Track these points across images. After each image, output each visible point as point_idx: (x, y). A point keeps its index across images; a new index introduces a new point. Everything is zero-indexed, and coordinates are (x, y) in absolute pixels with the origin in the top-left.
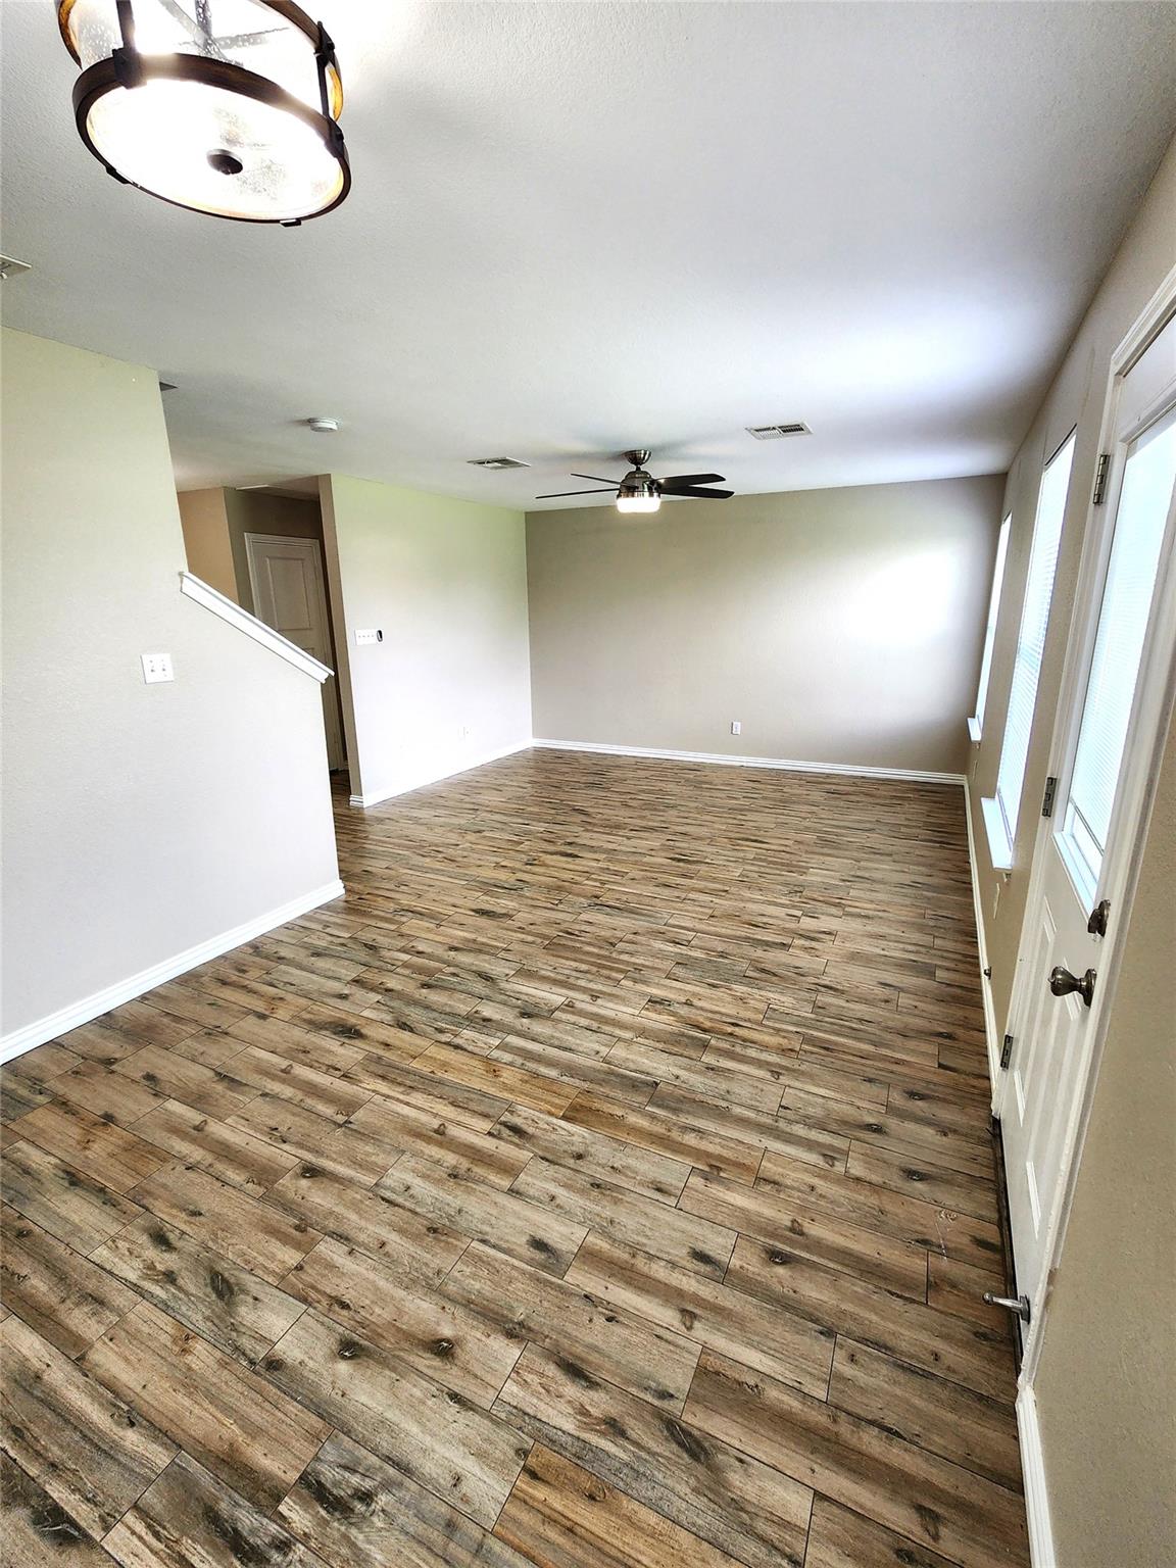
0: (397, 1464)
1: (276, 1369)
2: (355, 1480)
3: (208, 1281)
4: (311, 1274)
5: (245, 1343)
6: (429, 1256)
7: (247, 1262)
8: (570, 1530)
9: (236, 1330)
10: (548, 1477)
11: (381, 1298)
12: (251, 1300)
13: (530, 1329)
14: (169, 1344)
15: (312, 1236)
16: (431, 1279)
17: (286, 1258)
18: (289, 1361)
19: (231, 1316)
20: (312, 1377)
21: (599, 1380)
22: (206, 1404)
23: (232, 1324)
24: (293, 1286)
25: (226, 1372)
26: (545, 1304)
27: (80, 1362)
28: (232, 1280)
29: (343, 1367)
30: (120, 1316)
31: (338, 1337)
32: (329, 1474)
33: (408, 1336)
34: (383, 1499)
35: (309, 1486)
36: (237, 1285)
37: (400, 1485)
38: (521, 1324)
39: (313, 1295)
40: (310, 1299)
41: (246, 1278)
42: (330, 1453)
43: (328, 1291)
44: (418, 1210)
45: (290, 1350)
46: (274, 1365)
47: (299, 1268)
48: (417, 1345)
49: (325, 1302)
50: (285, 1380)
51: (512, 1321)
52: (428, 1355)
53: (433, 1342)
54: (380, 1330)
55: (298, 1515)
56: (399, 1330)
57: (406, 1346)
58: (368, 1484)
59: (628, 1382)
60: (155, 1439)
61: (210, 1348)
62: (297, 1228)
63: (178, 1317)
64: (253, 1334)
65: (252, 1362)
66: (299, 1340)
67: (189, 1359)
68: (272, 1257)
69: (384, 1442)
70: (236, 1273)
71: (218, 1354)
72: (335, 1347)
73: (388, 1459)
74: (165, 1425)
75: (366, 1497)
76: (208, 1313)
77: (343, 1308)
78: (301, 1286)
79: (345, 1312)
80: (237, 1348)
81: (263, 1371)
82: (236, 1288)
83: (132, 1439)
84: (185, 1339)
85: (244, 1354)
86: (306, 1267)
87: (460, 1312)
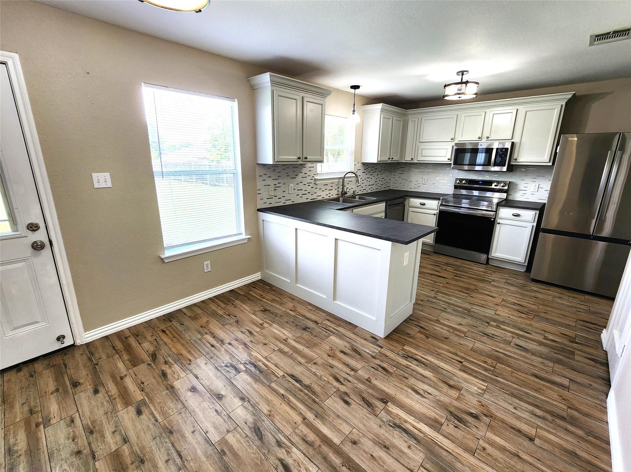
0: (218, 369)
1: (242, 398)
2: (228, 369)
3: (263, 437)
4: (224, 427)
5: (251, 409)
6: (180, 421)
7: (248, 441)
8: (189, 352)
9: (254, 413)
10: (187, 359)
11: (204, 410)
12: (247, 423)
13: (166, 387)
14: (276, 415)
15: (219, 446)
16: (184, 412)
17: (232, 438)
18: (238, 399)
19: (255, 419)
20: (232, 393)
21: (160, 371)
22: (263, 394)
23: (255, 416)
24: (232, 424)
25: (257, 401)
26: (156, 393)
27: (304, 419)
28: (254, 434)
29: (223, 393)
30: (295, 431)
31: (222, 401)
32: (233, 372)
33: (201, 395)
34: (223, 365)
35: (238, 371)
36: (252, 432)
37: (218, 366)
38: (168, 389)
39: (226, 418)
40: (227, 417)
41: (249, 434)
42: (232, 375)
43: (220, 418)
44: (170, 445)
45: (237, 402)
46: (243, 399)
47: (228, 431)
48: (200, 392)
49: (223, 414)
50: (240, 394)
51: (169, 391)
52: (198, 389)
53: (195, 392)
54: (209, 400)
55: (242, 367)
56: (203, 398)
57: (203, 393)
58: (225, 368)
59: (154, 369)
60: (275, 389)
61: (262, 410)
62: (225, 454)
63: (274, 425)
64: (248, 410)
65: (249, 402)
66: (234, 404)
67: (268, 408)
68: (238, 441)
69: (219, 374)
70: (253, 437)
71: (259, 407)
72: (223, 399)
73: (219, 371)
74: (273, 392)
75: (226, 366)
76: (263, 423)
77: (217, 410)
78: (229, 423)
79: (217, 409)
80: (253, 407)
81: (246, 398)
82: (253, 430)
83: (282, 391)
84: (270, 416)
85: (251, 405)
86: (225, 431)
87: (182, 398)
